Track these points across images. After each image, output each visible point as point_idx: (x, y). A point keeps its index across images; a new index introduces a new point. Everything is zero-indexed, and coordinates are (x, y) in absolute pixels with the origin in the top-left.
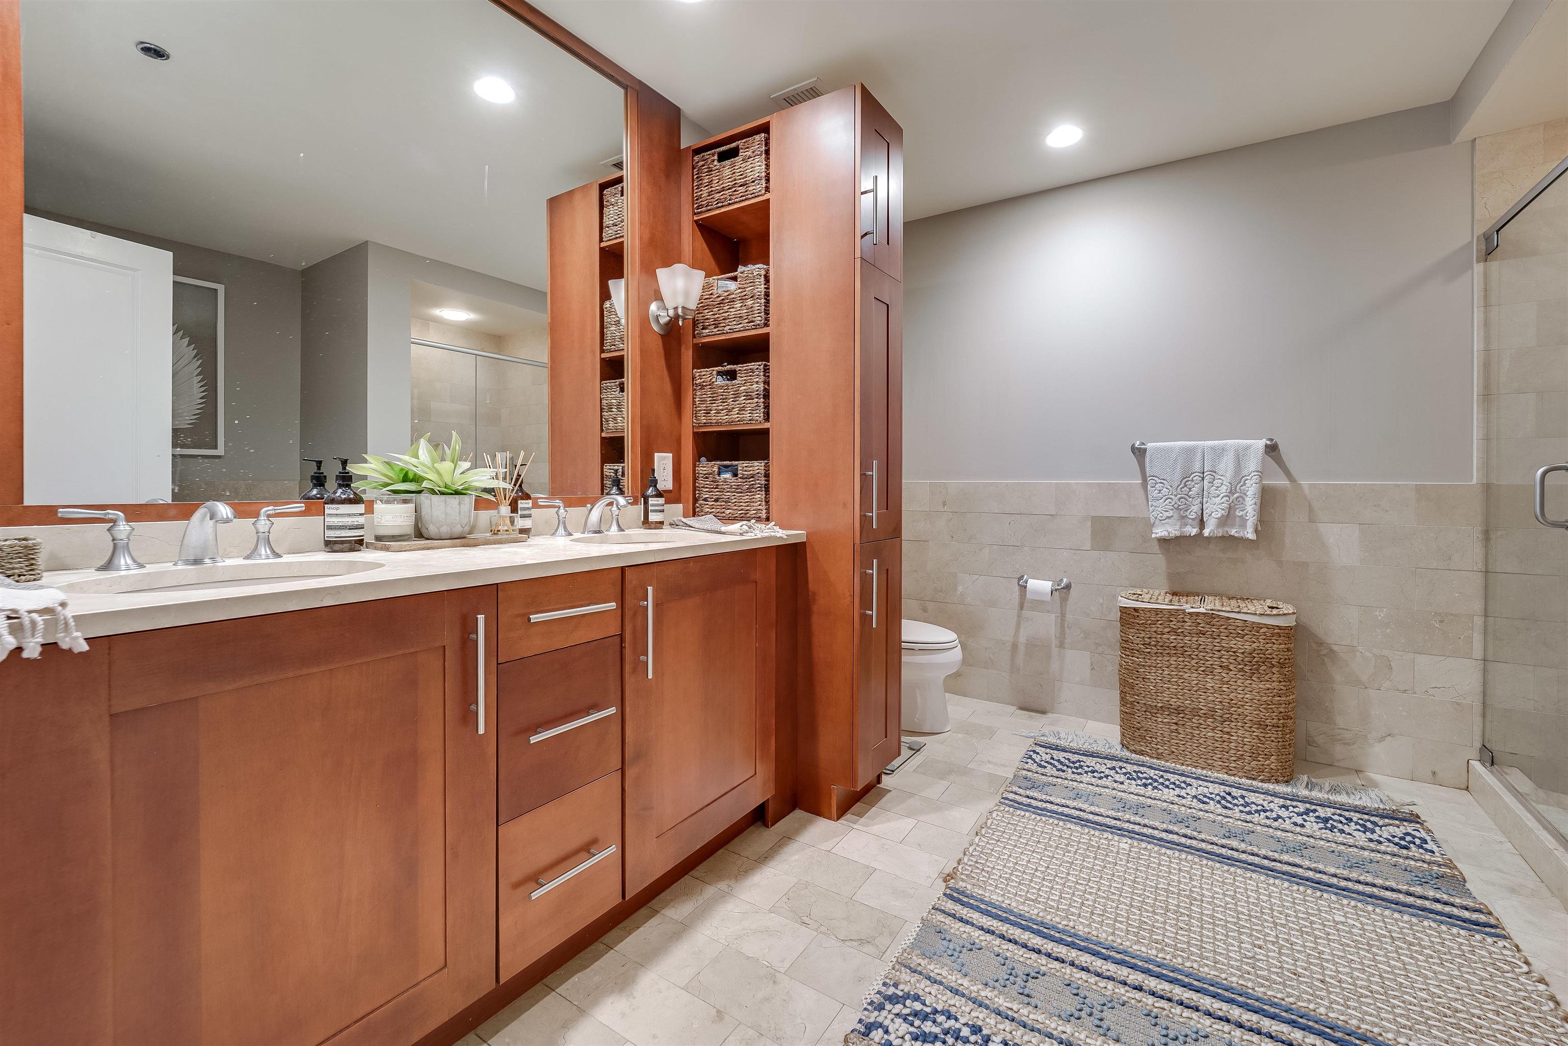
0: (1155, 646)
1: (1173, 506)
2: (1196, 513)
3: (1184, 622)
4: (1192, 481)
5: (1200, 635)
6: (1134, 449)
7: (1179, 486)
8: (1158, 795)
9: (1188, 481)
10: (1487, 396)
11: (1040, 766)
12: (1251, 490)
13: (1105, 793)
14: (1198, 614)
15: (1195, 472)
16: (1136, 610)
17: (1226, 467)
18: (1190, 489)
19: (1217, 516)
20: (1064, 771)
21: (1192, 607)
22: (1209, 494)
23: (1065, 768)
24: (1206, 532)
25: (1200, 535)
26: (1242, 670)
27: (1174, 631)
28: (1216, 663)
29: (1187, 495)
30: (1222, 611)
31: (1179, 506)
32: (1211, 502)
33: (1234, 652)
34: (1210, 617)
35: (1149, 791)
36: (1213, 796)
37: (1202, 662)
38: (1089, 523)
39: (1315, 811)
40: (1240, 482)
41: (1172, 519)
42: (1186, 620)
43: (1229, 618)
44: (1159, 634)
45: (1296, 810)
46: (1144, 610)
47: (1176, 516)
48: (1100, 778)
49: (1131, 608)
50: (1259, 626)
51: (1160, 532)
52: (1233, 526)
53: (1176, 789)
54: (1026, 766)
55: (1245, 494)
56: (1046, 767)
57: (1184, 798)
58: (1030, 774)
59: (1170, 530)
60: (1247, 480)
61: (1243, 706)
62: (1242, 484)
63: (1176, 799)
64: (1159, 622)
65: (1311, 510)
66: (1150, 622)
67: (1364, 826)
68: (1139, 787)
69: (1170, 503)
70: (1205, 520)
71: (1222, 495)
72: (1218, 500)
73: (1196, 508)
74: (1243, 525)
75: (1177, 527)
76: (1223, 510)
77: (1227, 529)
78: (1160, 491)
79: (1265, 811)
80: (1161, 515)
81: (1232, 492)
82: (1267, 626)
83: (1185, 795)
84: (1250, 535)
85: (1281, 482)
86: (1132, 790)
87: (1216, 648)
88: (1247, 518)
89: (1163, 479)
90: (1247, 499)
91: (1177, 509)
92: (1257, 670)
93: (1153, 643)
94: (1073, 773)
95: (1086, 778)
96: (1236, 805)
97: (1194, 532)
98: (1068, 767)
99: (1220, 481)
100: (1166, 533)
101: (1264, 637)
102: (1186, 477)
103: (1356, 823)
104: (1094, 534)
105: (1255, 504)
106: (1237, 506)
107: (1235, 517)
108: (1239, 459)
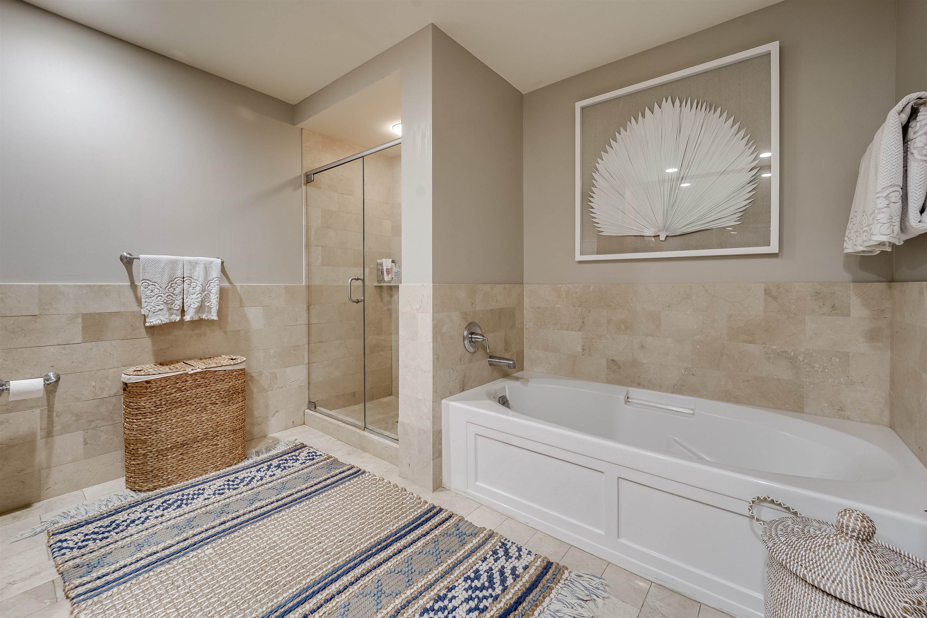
0: (165, 405)
1: (163, 301)
2: (179, 305)
3: (186, 381)
4: (176, 283)
5: (198, 387)
6: (122, 258)
7: (166, 287)
8: (194, 507)
9: (173, 283)
10: (308, 246)
11: (80, 548)
12: (214, 290)
13: (157, 530)
14: (196, 374)
15: (178, 278)
16: (147, 382)
17: (199, 274)
18: (174, 289)
19: (195, 307)
20: (107, 538)
21: (192, 370)
22: (188, 292)
23: (106, 535)
24: (187, 318)
25: (182, 320)
26: (223, 402)
27: (180, 390)
28: (208, 402)
29: (173, 293)
30: (212, 367)
31: (167, 301)
32: (190, 298)
33: (219, 392)
34: (204, 374)
35: (186, 509)
36: (222, 487)
37: (199, 405)
38: (80, 320)
39: (271, 465)
40: (207, 284)
41: (163, 310)
42: (188, 379)
43: (216, 371)
44: (167, 395)
45: (264, 469)
46: (155, 380)
47: (165, 309)
48: (143, 523)
49: (143, 381)
50: (232, 371)
51: (153, 321)
52: (203, 312)
53: (199, 496)
54: (67, 557)
55: (210, 292)
56: (87, 545)
57: (208, 499)
58: (78, 561)
59: (162, 319)
60: (211, 283)
61: (224, 423)
62: (208, 285)
63: (207, 502)
64: (168, 386)
65: (241, 300)
66: (160, 388)
67: (293, 459)
68: (177, 510)
69: (161, 299)
70: (185, 309)
71: (197, 293)
72: (194, 296)
73: (179, 302)
74: (210, 312)
75: (167, 316)
76: (198, 302)
77: (200, 315)
78: (152, 291)
79: (253, 478)
80: (154, 308)
81: (203, 291)
82: (236, 371)
83: (209, 496)
84: (215, 318)
85: (226, 284)
86: (174, 515)
87: (208, 393)
88: (212, 307)
89: (154, 282)
90: (211, 295)
91: (166, 303)
92: (232, 398)
93: (163, 403)
94: (117, 533)
95: (132, 529)
96: (238, 484)
97: (178, 318)
98: (109, 532)
99: (195, 283)
100: (160, 322)
101: (235, 377)
102: (171, 281)
103: (291, 460)
104: (85, 329)
105: (217, 298)
106: (206, 300)
107: (205, 306)
108: (207, 269)
